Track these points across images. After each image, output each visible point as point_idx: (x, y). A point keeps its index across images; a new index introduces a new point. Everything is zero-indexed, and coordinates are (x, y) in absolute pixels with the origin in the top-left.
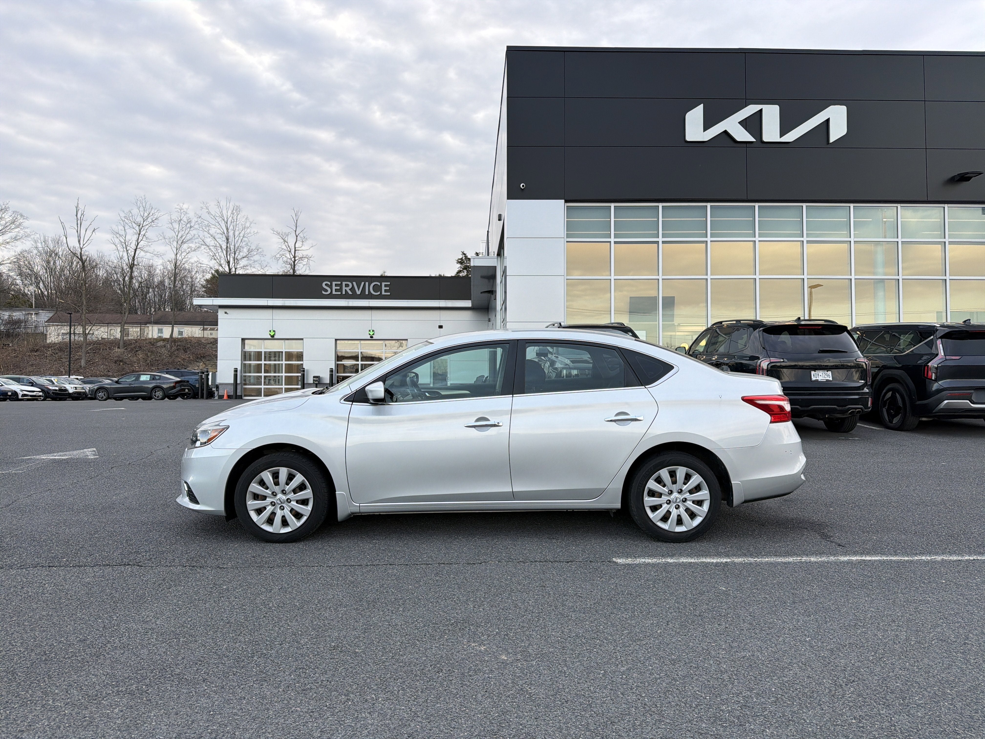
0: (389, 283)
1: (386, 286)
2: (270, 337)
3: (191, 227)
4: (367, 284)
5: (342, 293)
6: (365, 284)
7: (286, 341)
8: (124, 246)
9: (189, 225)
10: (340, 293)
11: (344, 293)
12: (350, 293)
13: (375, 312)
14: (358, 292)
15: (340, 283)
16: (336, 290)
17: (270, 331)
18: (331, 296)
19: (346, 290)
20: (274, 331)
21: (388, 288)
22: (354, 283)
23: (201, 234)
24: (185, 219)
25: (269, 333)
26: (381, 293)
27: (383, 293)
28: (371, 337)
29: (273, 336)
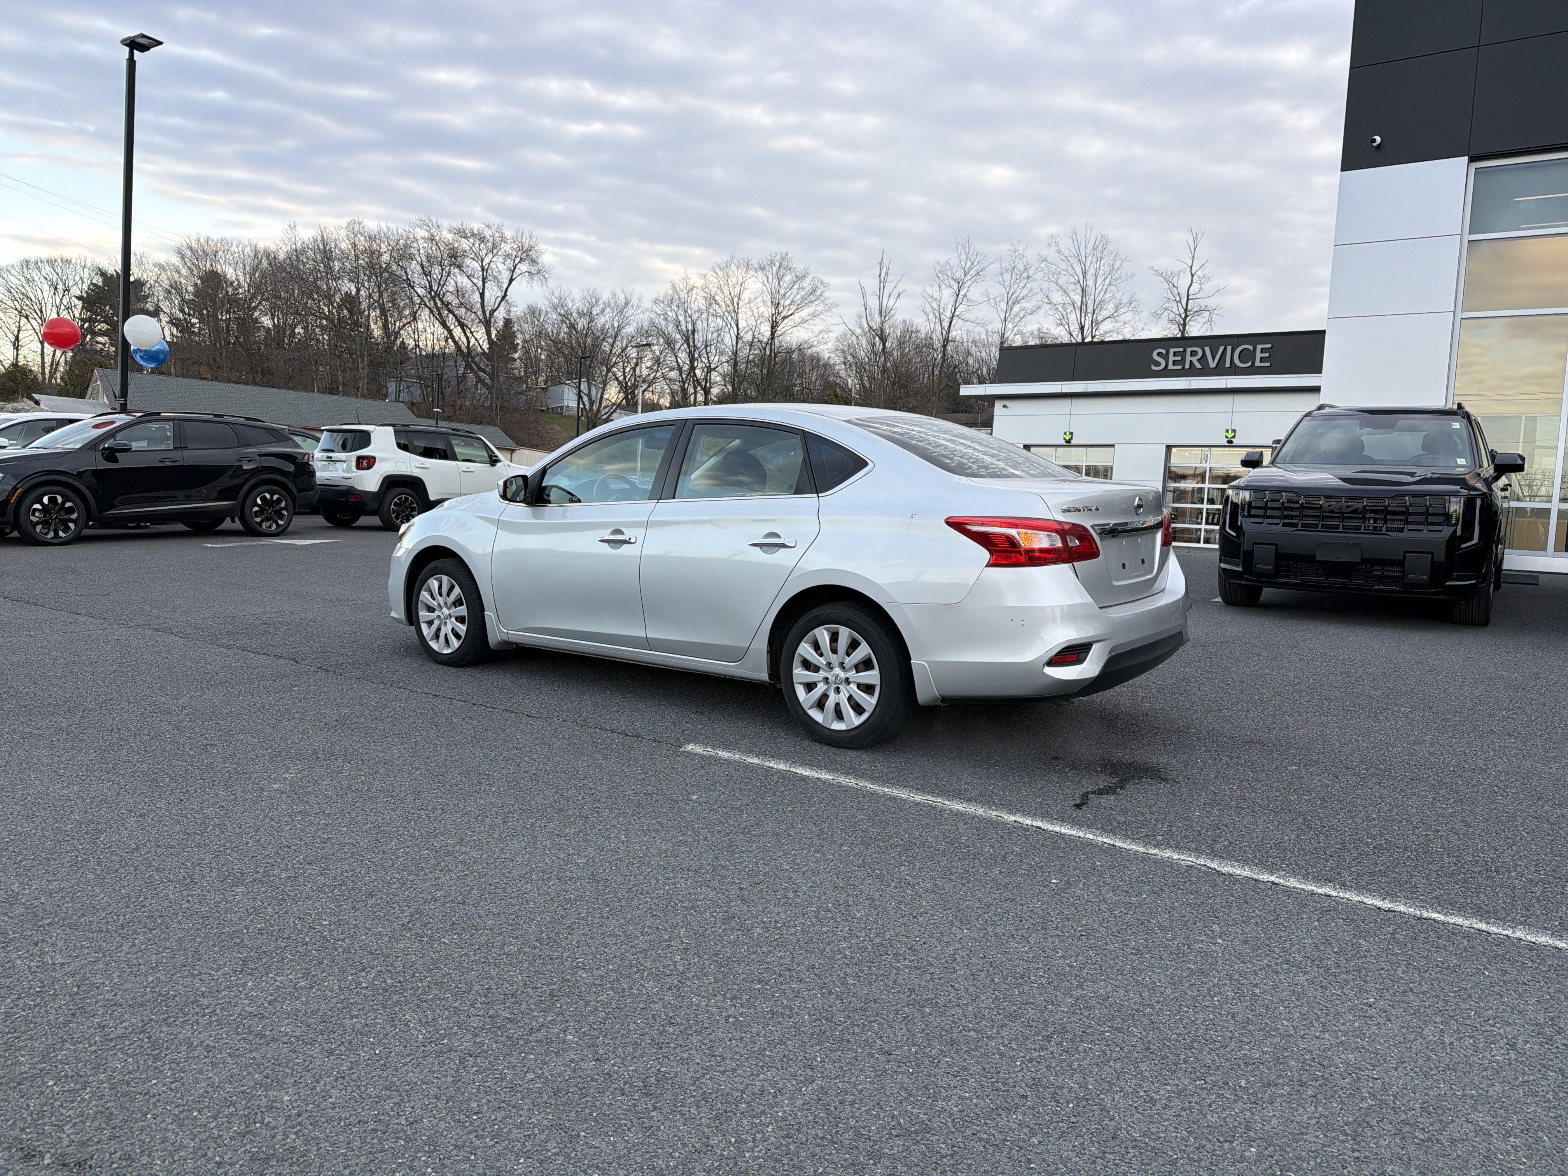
0: (1269, 346)
1: (1263, 351)
2: (1063, 443)
3: (1028, 277)
4: (1229, 348)
5: (1183, 368)
6: (1225, 349)
7: (1089, 449)
8: (937, 314)
9: (1025, 275)
10: (1180, 367)
11: (1187, 366)
12: (1198, 366)
13: (1239, 399)
14: (1213, 364)
15: (1182, 349)
16: (1174, 363)
17: (1065, 433)
18: (1166, 373)
19: (1191, 361)
20: (1071, 433)
21: (1267, 355)
22: (1207, 349)
23: (1045, 285)
24: (1021, 267)
25: (1063, 436)
26: (1253, 363)
27: (1258, 364)
28: (1230, 442)
29: (1068, 441)
